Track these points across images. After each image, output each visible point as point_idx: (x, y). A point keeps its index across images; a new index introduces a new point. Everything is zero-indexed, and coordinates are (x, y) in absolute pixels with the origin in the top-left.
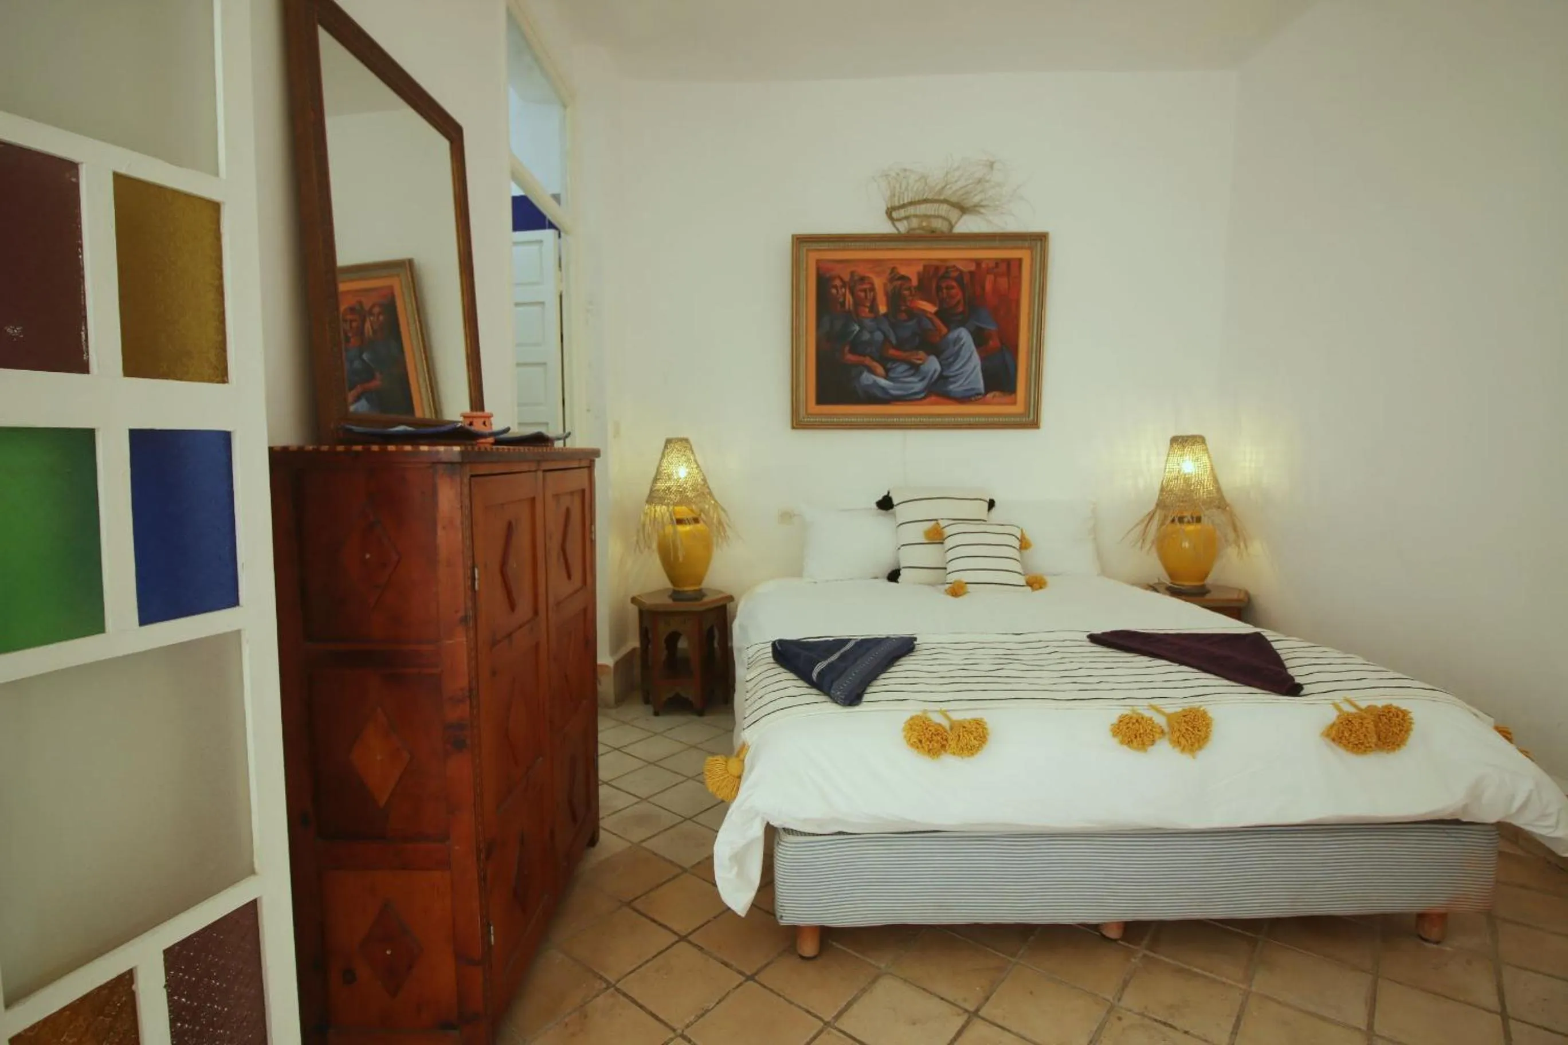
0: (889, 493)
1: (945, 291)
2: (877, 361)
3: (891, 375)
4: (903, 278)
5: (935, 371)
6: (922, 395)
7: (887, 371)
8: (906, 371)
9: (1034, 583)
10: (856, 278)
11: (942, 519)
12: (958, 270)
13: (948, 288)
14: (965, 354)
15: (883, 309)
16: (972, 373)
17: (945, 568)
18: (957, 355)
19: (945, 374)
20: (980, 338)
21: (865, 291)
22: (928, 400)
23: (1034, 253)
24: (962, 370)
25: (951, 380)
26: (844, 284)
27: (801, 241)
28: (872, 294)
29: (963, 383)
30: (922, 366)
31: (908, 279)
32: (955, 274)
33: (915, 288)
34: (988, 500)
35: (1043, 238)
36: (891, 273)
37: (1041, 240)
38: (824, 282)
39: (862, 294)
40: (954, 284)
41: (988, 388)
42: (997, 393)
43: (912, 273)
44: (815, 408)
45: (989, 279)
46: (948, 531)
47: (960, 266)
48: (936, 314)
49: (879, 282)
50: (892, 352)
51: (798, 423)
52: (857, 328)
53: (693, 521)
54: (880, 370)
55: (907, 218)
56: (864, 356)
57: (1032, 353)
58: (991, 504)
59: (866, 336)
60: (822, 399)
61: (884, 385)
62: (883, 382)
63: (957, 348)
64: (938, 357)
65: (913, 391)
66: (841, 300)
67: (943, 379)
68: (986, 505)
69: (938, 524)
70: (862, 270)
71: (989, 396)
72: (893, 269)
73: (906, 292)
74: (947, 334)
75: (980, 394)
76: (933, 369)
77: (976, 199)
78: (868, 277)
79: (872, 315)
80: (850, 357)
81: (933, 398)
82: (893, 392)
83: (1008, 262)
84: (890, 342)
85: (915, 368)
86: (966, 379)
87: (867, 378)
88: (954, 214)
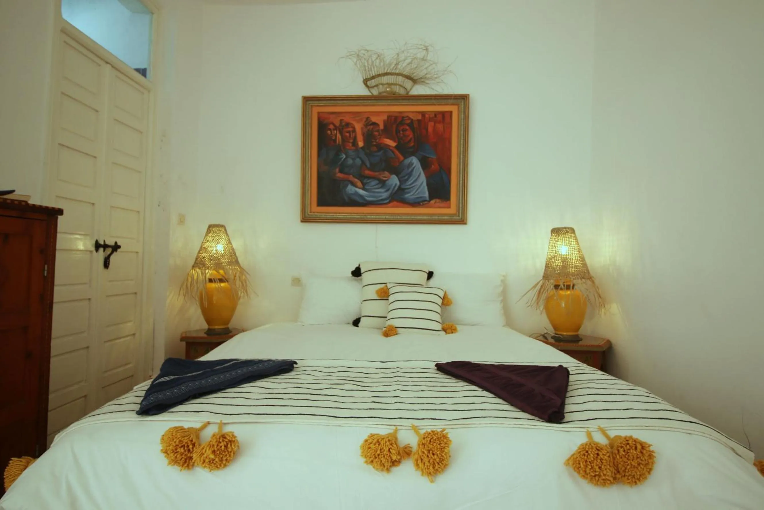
0: (359, 265)
1: (401, 132)
2: (356, 178)
3: (367, 187)
4: (374, 124)
5: (396, 185)
6: (388, 201)
7: (364, 184)
8: (377, 184)
9: (447, 329)
10: (343, 124)
11: (390, 283)
12: (410, 119)
13: (404, 130)
14: (415, 174)
15: (361, 144)
16: (419, 187)
17: (386, 317)
18: (410, 174)
19: (403, 187)
20: (425, 164)
21: (349, 132)
22: (392, 204)
23: (460, 108)
24: (413, 185)
25: (406, 191)
26: (336, 128)
27: (307, 100)
28: (354, 134)
29: (414, 193)
30: (387, 182)
31: (378, 125)
32: (409, 121)
33: (382, 130)
34: (428, 272)
35: (465, 98)
36: (366, 122)
37: (464, 99)
38: (322, 127)
39: (348, 134)
40: (407, 128)
41: (431, 197)
42: (438, 200)
43: (380, 120)
44: (315, 208)
45: (431, 125)
46: (392, 291)
47: (411, 116)
48: (396, 147)
49: (358, 127)
50: (367, 172)
51: (306, 219)
52: (344, 156)
53: (218, 281)
54: (359, 184)
55: (377, 86)
56: (349, 174)
57: (460, 174)
58: (430, 275)
59: (350, 162)
60: (321, 202)
61: (363, 194)
62: (361, 192)
63: (410, 170)
64: (397, 176)
65: (381, 198)
66: (334, 138)
67: (401, 190)
68: (426, 276)
69: (386, 286)
70: (347, 119)
71: (432, 202)
72: (368, 118)
73: (376, 133)
74: (403, 161)
75: (426, 201)
76: (394, 185)
77: (422, 74)
78: (352, 124)
79: (353, 148)
80: (339, 175)
81: (395, 203)
82: (368, 199)
83: (443, 114)
84: (366, 166)
85: (383, 183)
86: (417, 190)
87: (351, 189)
88: (408, 84)
